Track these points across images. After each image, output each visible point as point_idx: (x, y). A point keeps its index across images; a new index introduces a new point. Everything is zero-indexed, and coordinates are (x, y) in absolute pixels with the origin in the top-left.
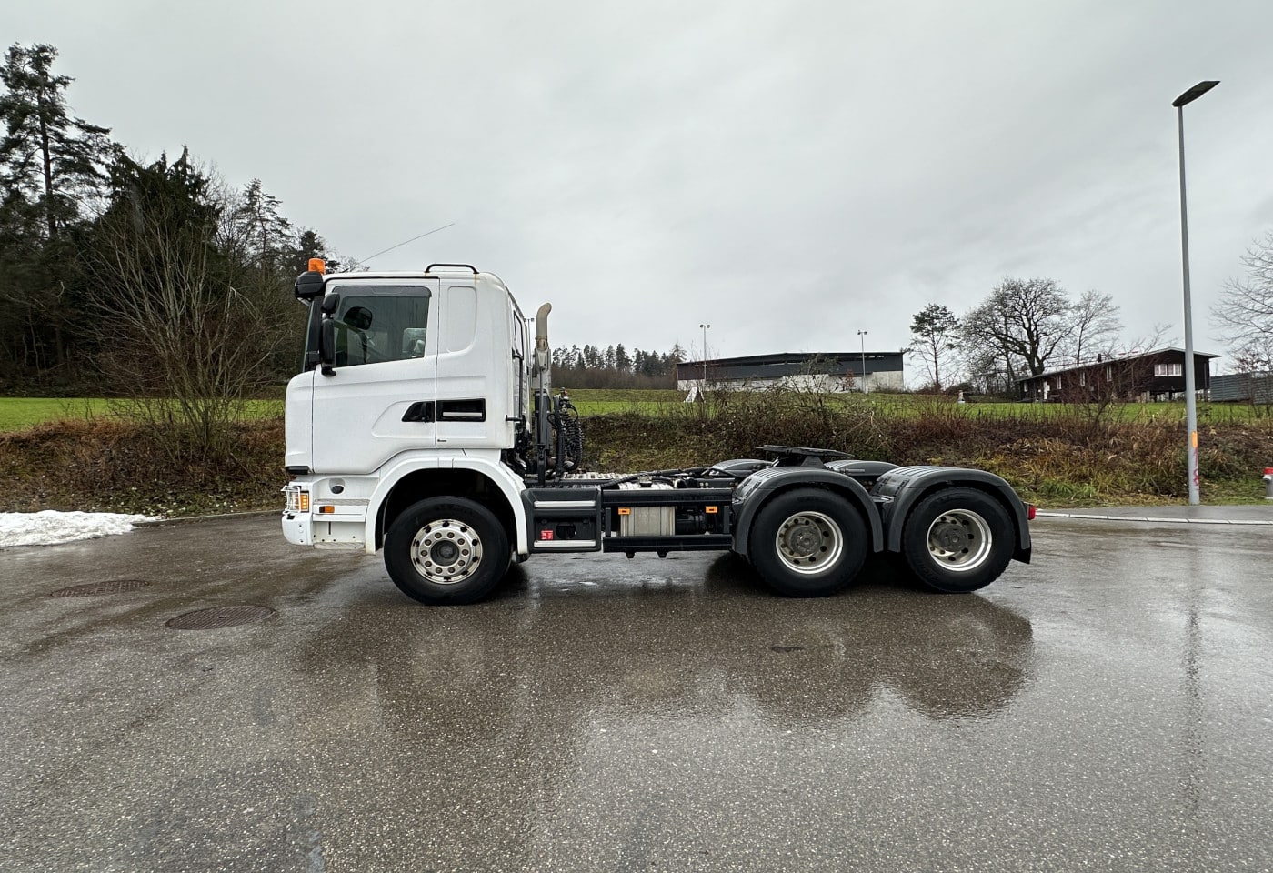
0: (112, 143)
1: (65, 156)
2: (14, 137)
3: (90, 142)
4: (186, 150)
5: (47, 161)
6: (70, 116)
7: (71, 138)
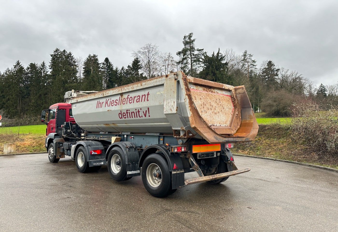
0: (204, 52)
1: (195, 59)
2: (184, 57)
3: (200, 54)
4: (219, 49)
5: (191, 61)
6: (196, 49)
7: (196, 54)
